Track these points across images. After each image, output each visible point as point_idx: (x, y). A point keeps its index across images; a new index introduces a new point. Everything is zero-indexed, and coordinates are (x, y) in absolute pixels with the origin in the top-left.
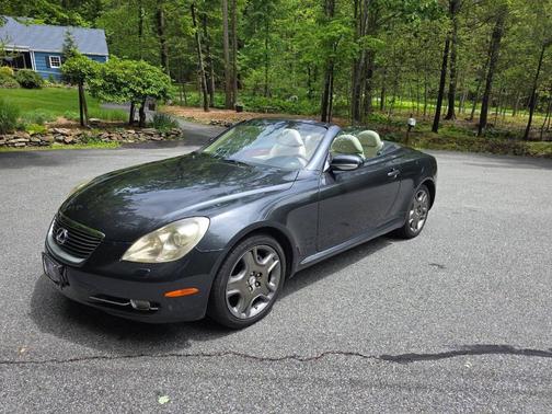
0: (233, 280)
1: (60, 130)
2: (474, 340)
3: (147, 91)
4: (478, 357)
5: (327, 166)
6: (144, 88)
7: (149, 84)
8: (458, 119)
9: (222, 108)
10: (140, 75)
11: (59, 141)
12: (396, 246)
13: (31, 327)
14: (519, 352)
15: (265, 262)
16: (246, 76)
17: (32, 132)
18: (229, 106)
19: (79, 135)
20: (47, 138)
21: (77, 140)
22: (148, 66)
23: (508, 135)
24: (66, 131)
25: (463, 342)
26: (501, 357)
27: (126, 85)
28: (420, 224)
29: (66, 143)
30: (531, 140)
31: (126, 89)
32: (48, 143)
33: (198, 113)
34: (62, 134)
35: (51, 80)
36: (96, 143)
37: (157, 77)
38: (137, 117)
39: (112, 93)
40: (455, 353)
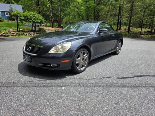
0: (77, 59)
1: (12, 32)
2: (139, 74)
3: (37, 21)
4: (141, 77)
5: (98, 32)
6: (36, 20)
7: (37, 19)
8: (122, 30)
9: (57, 27)
10: (34, 16)
11: (12, 35)
12: (114, 57)
13: (20, 75)
14: (151, 76)
15: (85, 55)
16: (63, 18)
17: (3, 33)
18: (59, 27)
19: (17, 34)
20: (8, 34)
21: (17, 35)
22: (37, 14)
23: (136, 33)
24: (14, 32)
25: (137, 75)
26: (147, 77)
27: (31, 19)
28: (119, 51)
29: (13, 36)
30: (142, 34)
31: (31, 20)
32: (8, 36)
33: (51, 28)
34: (12, 33)
35: (6, 19)
36: (22, 36)
37: (40, 17)
38: (34, 29)
39: (27, 21)
40: (135, 77)
